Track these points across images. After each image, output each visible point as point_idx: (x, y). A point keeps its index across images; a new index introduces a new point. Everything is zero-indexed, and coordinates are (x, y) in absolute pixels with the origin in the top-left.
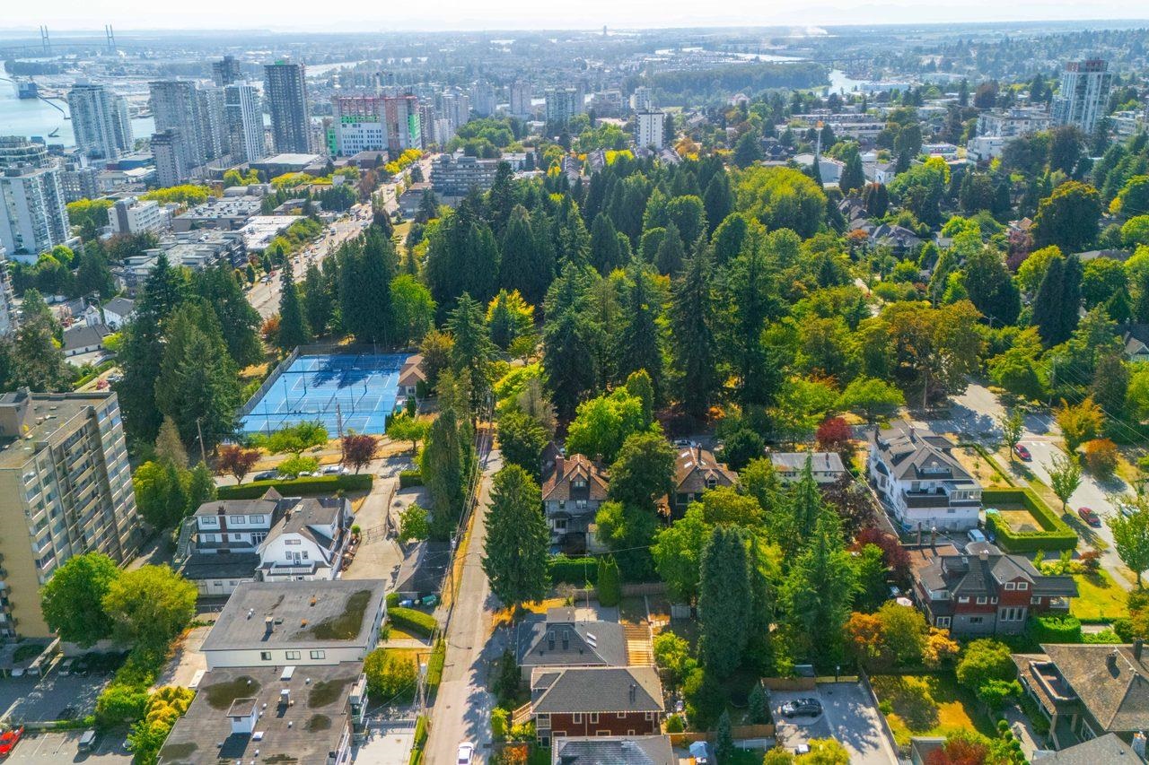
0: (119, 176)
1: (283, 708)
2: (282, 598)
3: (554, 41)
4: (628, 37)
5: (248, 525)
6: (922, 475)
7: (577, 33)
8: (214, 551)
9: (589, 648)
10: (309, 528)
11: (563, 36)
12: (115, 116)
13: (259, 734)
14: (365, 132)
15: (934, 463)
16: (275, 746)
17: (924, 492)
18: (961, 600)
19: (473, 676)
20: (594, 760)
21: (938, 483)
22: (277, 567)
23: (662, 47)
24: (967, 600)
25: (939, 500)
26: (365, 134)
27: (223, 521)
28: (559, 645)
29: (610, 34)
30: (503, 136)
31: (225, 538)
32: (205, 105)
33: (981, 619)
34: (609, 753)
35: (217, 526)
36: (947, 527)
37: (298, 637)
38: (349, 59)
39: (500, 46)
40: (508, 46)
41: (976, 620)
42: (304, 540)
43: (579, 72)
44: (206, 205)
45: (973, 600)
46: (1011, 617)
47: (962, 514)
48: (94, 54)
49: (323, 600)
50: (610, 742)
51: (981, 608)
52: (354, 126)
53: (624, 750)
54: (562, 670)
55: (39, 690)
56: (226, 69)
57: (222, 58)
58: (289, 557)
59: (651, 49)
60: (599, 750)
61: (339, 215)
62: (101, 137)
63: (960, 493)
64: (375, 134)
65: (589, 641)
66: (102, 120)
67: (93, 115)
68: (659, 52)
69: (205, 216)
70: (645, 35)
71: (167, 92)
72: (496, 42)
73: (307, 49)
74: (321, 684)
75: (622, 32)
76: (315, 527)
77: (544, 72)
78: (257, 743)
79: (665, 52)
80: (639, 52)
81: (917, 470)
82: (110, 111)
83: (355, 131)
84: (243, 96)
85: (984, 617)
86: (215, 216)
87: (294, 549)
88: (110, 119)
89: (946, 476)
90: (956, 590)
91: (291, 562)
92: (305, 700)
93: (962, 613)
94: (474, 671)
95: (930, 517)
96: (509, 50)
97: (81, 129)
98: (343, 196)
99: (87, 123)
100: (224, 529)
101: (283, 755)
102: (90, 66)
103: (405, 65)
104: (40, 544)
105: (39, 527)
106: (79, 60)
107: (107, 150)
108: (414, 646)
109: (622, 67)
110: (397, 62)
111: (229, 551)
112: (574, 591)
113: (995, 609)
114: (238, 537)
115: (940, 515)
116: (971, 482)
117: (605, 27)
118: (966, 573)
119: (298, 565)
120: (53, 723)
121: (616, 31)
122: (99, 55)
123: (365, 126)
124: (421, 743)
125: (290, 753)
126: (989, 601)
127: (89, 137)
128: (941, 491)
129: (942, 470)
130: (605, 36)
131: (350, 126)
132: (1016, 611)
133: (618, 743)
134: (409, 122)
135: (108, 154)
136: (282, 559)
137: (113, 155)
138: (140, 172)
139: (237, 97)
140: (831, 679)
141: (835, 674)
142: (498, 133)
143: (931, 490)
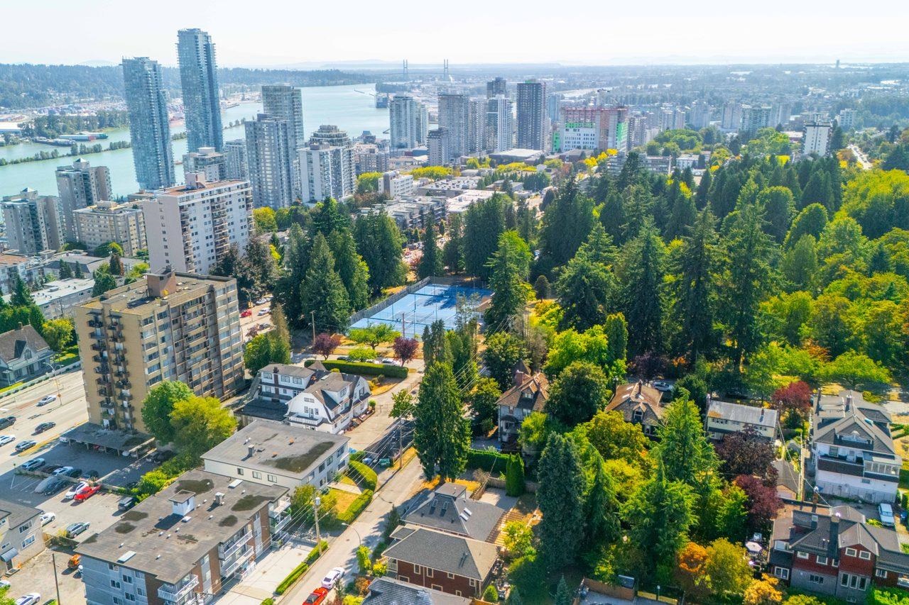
0: (410, 160)
1: (216, 505)
2: (276, 435)
3: (788, 72)
4: (859, 70)
5: (291, 384)
6: (839, 441)
7: (813, 66)
8: (270, 399)
9: (459, 520)
10: (323, 393)
11: (796, 68)
12: (418, 119)
13: (187, 518)
14: (582, 135)
15: (855, 432)
16: (192, 528)
17: (843, 458)
18: (799, 555)
19: (380, 523)
20: (392, 599)
21: (858, 452)
22: (298, 417)
23: (887, 77)
24: (807, 557)
25: (855, 469)
26: (582, 137)
27: (276, 378)
28: (438, 511)
29: (842, 67)
30: (692, 141)
31: (277, 391)
32: (474, 112)
33: (822, 579)
34: (406, 597)
35: (272, 381)
36: (861, 496)
37: (266, 463)
38: (609, 85)
39: (738, 76)
40: (743, 76)
41: (817, 579)
42: (316, 401)
43: (800, 97)
44: (444, 181)
45: (813, 556)
46: (853, 584)
47: (877, 487)
48: (434, 79)
49: (300, 442)
50: (409, 589)
51: (821, 568)
52: (575, 130)
53: (418, 598)
54: (417, 528)
55: (131, 468)
56: (496, 85)
57: (494, 79)
58: (306, 411)
59: (876, 80)
60: (399, 592)
61: (534, 194)
62: (406, 133)
63: (876, 466)
64: (590, 137)
65: (463, 515)
66: (409, 122)
67: (403, 118)
68: (884, 82)
69: (440, 188)
70: (877, 68)
71: (449, 101)
72: (734, 73)
73: (581, 77)
74: (251, 496)
75: (856, 65)
76: (328, 392)
77: (767, 96)
78: (183, 524)
79: (891, 82)
80: (863, 81)
81: (835, 436)
82: (415, 115)
83: (575, 135)
84: (500, 106)
85: (826, 577)
86: (446, 189)
87: (310, 405)
88: (415, 121)
89: (867, 446)
90: (795, 544)
91: (307, 415)
92: (232, 505)
93: (803, 569)
94: (383, 520)
95: (843, 483)
96: (744, 79)
97: (395, 127)
98: (540, 180)
99: (399, 123)
100: (276, 384)
101: (191, 536)
102: (428, 87)
103: (651, 89)
104: (150, 370)
105: (151, 357)
106: (422, 83)
107: (409, 143)
108: (354, 491)
109: (842, 94)
110: (646, 88)
111: (278, 401)
112: (486, 477)
113: (835, 572)
114: (285, 392)
115: (853, 484)
116: (893, 458)
117: (838, 62)
118: (811, 530)
119: (312, 418)
120: (117, 488)
121: (850, 65)
122: (437, 80)
123: (583, 131)
124: (311, 560)
125: (196, 536)
126: (830, 562)
127: (399, 133)
128: (859, 460)
129: (863, 440)
130: (837, 68)
131: (571, 130)
132: (859, 579)
133: (416, 591)
134: (618, 129)
135: (409, 146)
136: (302, 413)
137: (413, 146)
138: (424, 158)
139: (496, 107)
140: (653, 597)
141: (655, 592)
142: (687, 139)
143: (850, 458)
